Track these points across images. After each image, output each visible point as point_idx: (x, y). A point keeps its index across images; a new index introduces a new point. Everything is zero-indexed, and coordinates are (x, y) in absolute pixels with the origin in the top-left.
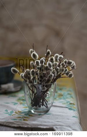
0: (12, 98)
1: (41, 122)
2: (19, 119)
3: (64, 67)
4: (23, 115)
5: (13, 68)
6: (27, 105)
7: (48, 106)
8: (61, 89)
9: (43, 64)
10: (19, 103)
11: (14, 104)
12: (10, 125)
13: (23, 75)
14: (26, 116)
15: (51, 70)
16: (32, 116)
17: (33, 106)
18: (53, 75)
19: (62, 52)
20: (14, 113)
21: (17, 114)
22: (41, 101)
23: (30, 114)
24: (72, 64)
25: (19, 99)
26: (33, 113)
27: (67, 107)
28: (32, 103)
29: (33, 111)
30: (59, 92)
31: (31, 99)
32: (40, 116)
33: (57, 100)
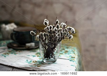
0: (33, 52)
1: (49, 68)
2: (35, 66)
3: (67, 32)
4: (38, 63)
5: (32, 31)
6: (41, 57)
7: (55, 58)
8: (67, 48)
9: (52, 29)
10: (37, 56)
11: (33, 57)
12: (28, 69)
13: (38, 37)
14: (39, 64)
15: (56, 33)
16: (44, 64)
17: (45, 57)
18: (58, 37)
19: (67, 22)
20: (32, 62)
21: (34, 63)
22: (51, 54)
23: (43, 63)
24: (72, 30)
25: (38, 54)
26: (45, 63)
27: (68, 59)
28: (44, 56)
29: (45, 61)
30: (66, 50)
31: (44, 53)
32: (49, 64)
33: (63, 55)
